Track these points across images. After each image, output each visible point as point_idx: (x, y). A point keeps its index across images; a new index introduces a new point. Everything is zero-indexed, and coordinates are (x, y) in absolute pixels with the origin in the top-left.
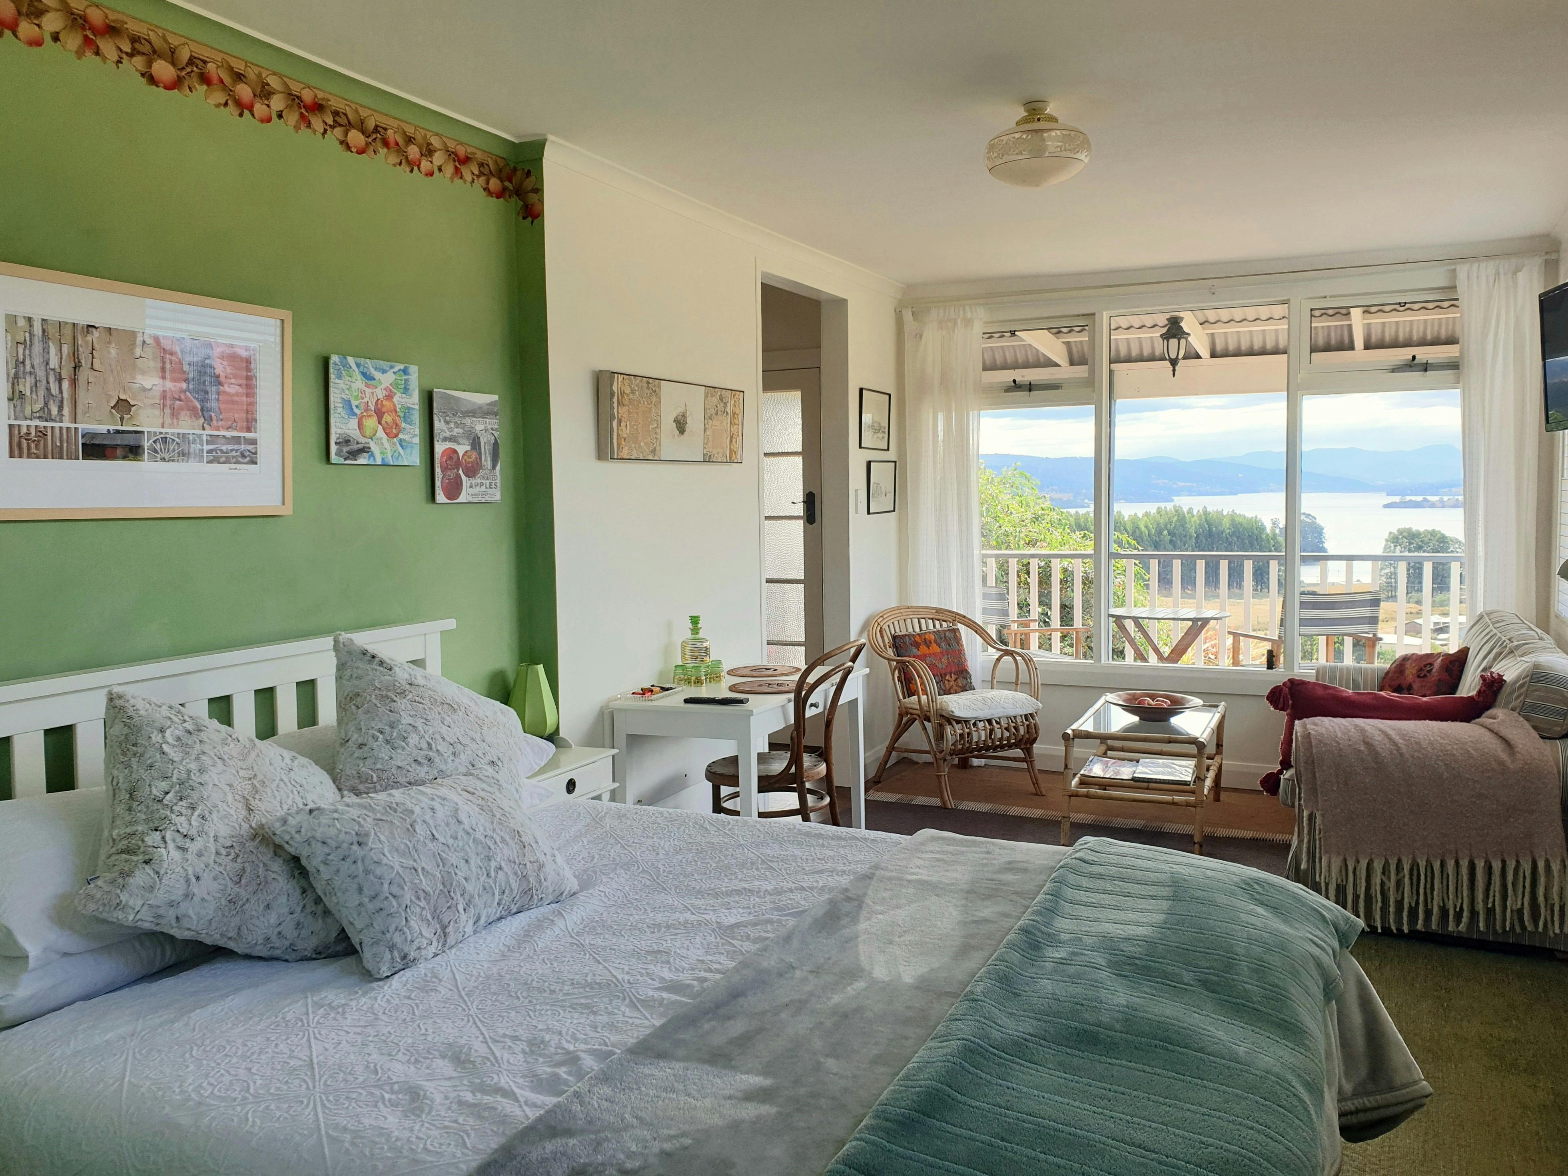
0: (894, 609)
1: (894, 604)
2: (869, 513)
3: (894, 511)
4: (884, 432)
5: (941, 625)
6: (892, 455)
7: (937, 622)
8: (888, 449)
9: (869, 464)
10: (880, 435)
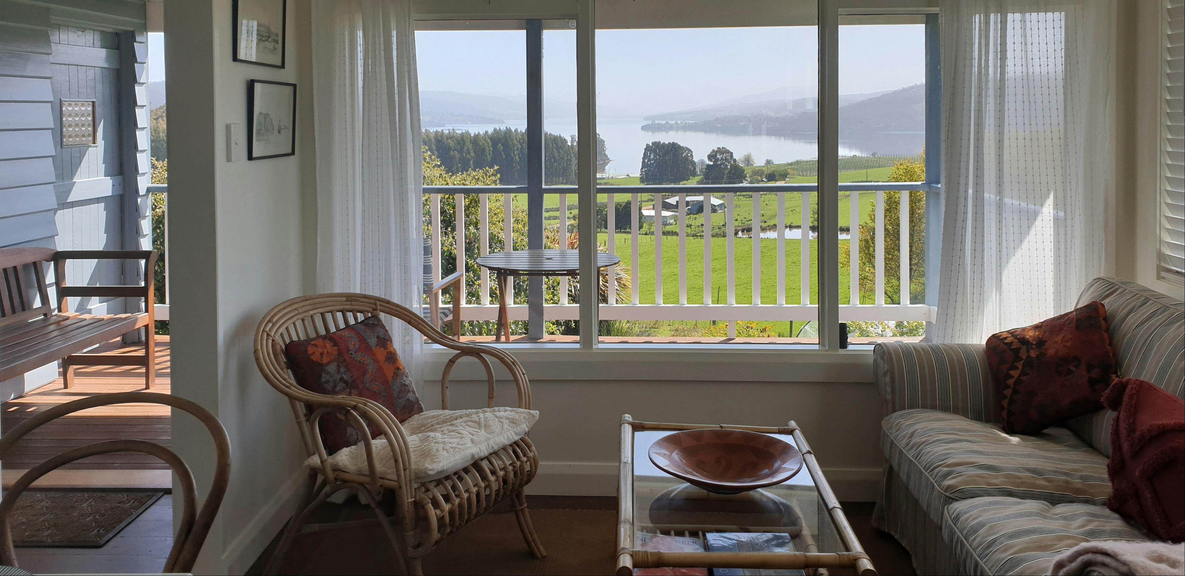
0: (292, 302)
1: (294, 292)
2: (250, 157)
3: (293, 153)
4: (277, 42)
5: (356, 318)
6: (288, 75)
7: (350, 315)
8: (283, 66)
9: (250, 85)
10: (270, 45)
